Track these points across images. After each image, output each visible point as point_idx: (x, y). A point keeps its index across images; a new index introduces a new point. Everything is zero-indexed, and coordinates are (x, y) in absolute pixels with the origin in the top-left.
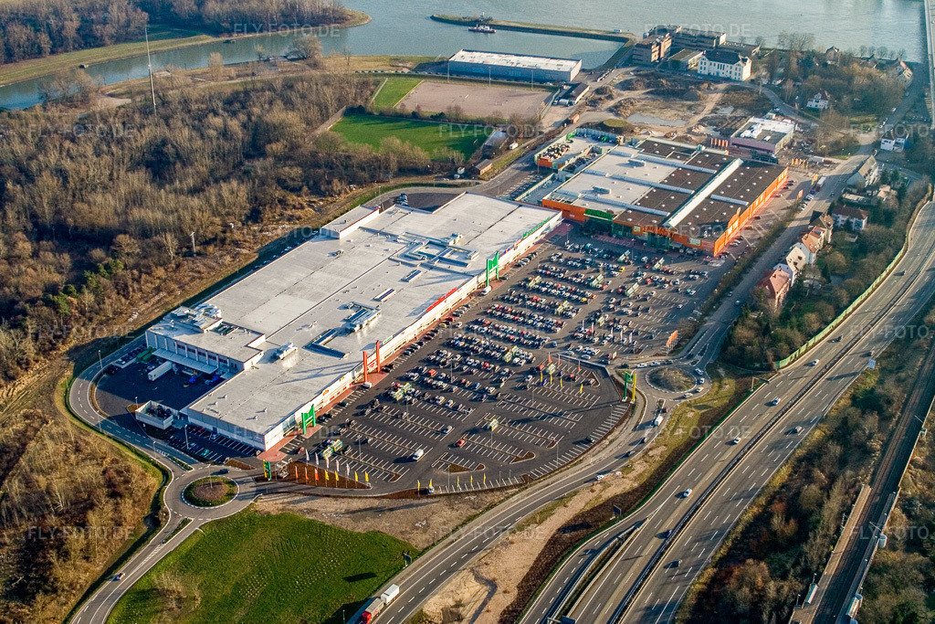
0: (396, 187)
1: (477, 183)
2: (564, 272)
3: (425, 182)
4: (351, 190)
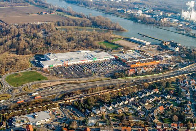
2: (106, 63)
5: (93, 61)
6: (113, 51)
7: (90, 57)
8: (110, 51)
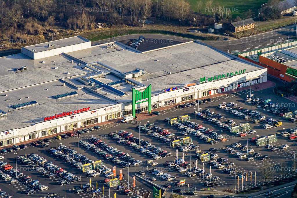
0: (145, 32)
1: (226, 39)
2: (218, 118)
3: (175, 31)
4: (96, 27)
5: (129, 108)
6: (240, 29)
7: (107, 88)
8: (220, 31)
